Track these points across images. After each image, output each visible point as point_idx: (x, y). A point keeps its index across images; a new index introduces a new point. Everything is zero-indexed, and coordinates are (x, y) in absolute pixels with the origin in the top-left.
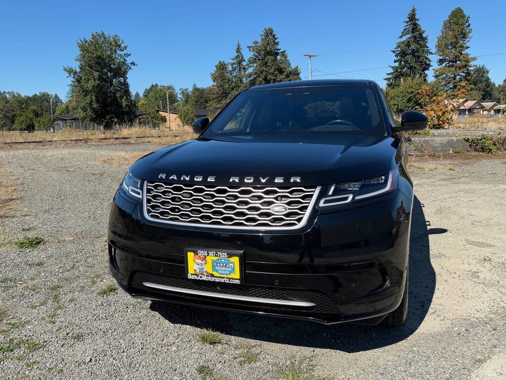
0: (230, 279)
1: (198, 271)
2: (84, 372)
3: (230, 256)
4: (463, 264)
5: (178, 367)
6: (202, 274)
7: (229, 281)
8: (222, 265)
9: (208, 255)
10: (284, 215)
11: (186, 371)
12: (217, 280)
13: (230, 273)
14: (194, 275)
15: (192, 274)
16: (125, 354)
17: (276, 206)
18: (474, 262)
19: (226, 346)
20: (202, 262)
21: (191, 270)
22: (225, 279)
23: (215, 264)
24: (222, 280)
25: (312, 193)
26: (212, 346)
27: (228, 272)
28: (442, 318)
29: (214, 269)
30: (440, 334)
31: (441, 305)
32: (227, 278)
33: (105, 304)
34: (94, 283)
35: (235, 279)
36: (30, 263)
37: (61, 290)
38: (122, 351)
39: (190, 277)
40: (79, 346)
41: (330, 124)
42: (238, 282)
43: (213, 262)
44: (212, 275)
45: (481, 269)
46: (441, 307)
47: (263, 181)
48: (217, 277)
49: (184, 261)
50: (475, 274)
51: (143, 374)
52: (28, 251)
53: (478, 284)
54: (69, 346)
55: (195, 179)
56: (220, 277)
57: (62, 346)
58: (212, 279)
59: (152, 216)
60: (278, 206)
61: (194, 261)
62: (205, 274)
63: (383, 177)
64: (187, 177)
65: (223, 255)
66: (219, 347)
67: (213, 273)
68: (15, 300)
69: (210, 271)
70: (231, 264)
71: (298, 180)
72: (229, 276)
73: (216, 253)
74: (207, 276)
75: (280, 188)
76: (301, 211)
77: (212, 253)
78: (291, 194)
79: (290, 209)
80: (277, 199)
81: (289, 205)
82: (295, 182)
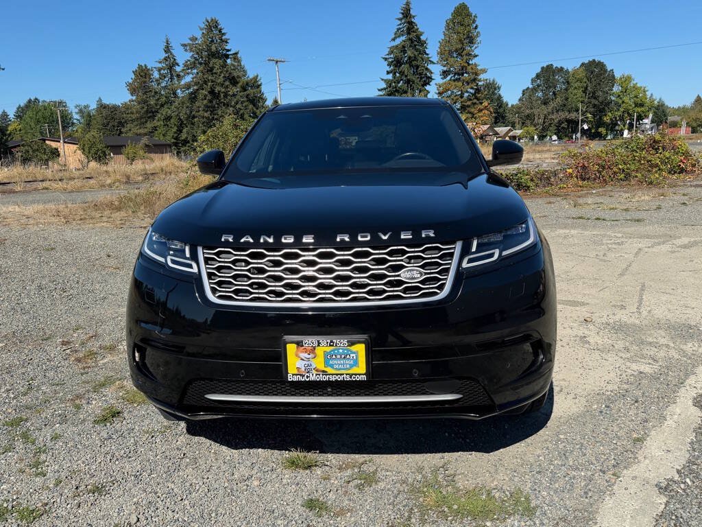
0: (351, 375)
1: (303, 369)
3: (352, 343)
5: (275, 506)
7: (351, 377)
8: (338, 357)
9: (319, 345)
10: (420, 282)
12: (333, 378)
13: (351, 366)
14: (296, 375)
15: (293, 375)
16: (186, 502)
17: (408, 271)
18: (575, 325)
20: (309, 356)
21: (292, 370)
22: (345, 376)
23: (328, 357)
24: (341, 378)
25: (452, 251)
26: (308, 471)
27: (348, 366)
28: (573, 395)
29: (326, 364)
30: (580, 415)
31: (565, 380)
32: (347, 374)
33: (114, 437)
34: (78, 407)
35: (360, 375)
37: (29, 424)
38: (180, 498)
39: (290, 378)
40: (105, 503)
41: (400, 159)
42: (364, 378)
43: (326, 354)
45: (587, 332)
46: (565, 383)
47: (385, 238)
48: (332, 375)
49: (281, 357)
50: (583, 339)
53: (593, 351)
54: (89, 504)
55: (283, 241)
56: (337, 375)
57: (79, 506)
58: (326, 378)
59: (220, 297)
60: (410, 270)
61: (297, 355)
63: (524, 225)
64: (269, 237)
65: (342, 342)
66: (319, 471)
67: (325, 369)
70: (353, 355)
71: (432, 234)
72: (350, 372)
73: (331, 342)
75: (409, 246)
76: (442, 275)
77: (325, 342)
78: (425, 254)
79: (426, 274)
80: (408, 261)
81: (425, 269)
82: (428, 237)
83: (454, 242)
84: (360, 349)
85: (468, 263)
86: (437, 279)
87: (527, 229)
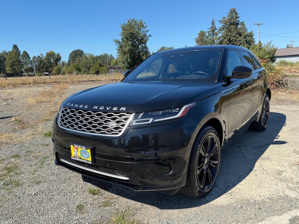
1: (75, 155)
2: (29, 199)
3: (87, 149)
4: (278, 165)
5: (70, 203)
6: (77, 157)
7: (87, 162)
8: (84, 153)
10: (114, 128)
11: (72, 206)
12: (83, 161)
15: (73, 157)
16: (52, 193)
17: (111, 123)
18: (287, 164)
19: (100, 196)
20: (76, 151)
21: (73, 155)
23: (81, 153)
25: (129, 117)
26: (93, 195)
27: (87, 157)
28: (232, 197)
30: (222, 207)
31: (239, 189)
32: (86, 160)
35: (90, 161)
36: (43, 144)
42: (90, 163)
43: (81, 151)
44: (81, 158)
45: (288, 170)
46: (238, 191)
47: (108, 109)
48: (83, 159)
49: (70, 149)
50: (280, 173)
51: (52, 204)
52: (46, 138)
53: (276, 179)
56: (84, 160)
57: (29, 186)
58: (81, 160)
61: (74, 150)
62: (78, 157)
63: (178, 109)
64: (77, 105)
65: (84, 148)
66: (96, 196)
67: (81, 157)
68: (25, 162)
69: (80, 156)
70: (88, 153)
71: (124, 109)
74: (79, 158)
75: (115, 113)
76: (122, 127)
77: (79, 146)
78: (119, 117)
79: (117, 125)
80: (112, 119)
81: (117, 123)
82: (122, 110)
83: (132, 113)
84: (89, 151)
85: (135, 123)
86: (120, 128)
87: (179, 111)
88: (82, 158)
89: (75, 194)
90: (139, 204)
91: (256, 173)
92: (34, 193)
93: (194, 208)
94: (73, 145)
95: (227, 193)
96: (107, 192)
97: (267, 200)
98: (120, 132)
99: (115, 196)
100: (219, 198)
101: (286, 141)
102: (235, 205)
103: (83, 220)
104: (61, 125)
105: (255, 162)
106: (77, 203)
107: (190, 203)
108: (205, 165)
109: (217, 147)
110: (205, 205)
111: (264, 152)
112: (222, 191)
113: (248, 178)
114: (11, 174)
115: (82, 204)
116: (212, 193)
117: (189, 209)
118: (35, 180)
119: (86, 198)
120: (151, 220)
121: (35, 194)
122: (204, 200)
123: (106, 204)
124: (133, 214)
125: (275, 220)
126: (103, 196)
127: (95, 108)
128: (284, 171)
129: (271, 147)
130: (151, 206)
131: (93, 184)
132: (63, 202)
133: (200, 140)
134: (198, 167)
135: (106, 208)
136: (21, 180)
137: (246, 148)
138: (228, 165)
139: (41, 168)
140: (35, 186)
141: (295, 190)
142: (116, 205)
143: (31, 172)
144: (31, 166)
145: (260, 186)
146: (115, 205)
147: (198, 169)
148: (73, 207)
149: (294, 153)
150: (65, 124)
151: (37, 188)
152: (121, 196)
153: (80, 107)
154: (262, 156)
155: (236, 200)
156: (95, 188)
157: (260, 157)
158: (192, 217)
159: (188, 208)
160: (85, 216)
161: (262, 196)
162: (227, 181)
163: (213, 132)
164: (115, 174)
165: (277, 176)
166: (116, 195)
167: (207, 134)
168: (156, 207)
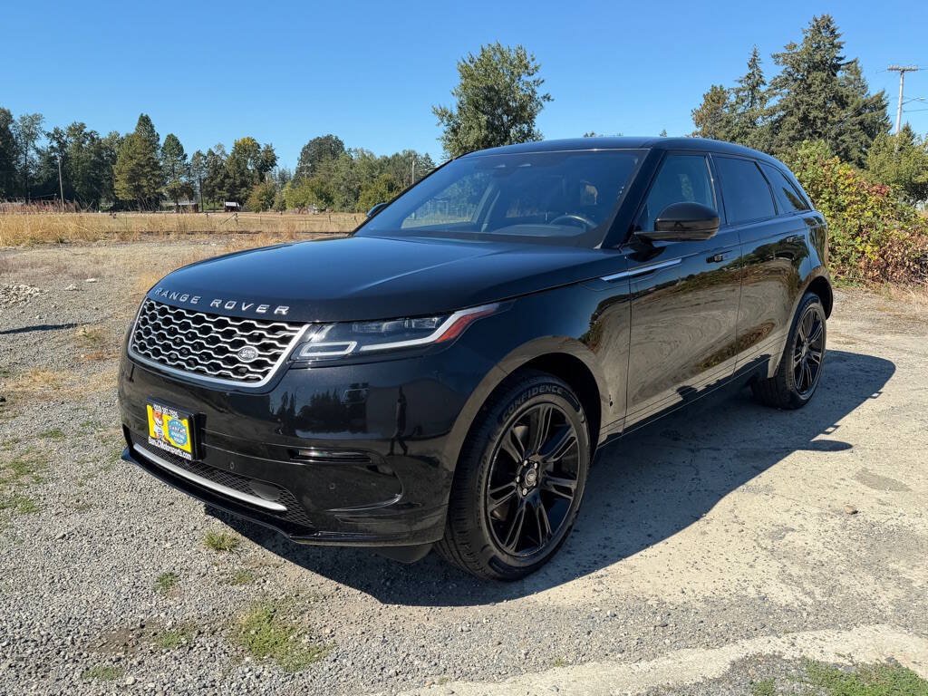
0: (183, 452)
1: (157, 435)
3: (181, 417)
4: (788, 511)
5: (146, 568)
6: (160, 439)
7: (182, 454)
8: (176, 429)
9: (163, 413)
10: (249, 364)
12: (173, 451)
15: (153, 438)
17: (245, 349)
19: (235, 556)
20: (159, 422)
21: (152, 434)
22: (179, 451)
23: (170, 427)
24: (177, 452)
25: (294, 334)
26: (215, 552)
27: (182, 442)
28: (600, 587)
29: (170, 434)
31: (632, 568)
32: (180, 449)
35: (188, 453)
41: (560, 222)
42: (189, 457)
43: (169, 423)
44: (169, 444)
45: (810, 526)
46: (626, 572)
47: (245, 309)
48: (173, 446)
50: (780, 533)
53: (759, 550)
56: (175, 447)
58: (169, 448)
60: (248, 349)
61: (153, 419)
62: (163, 440)
63: (435, 319)
64: (176, 295)
65: (175, 414)
66: (223, 556)
67: (170, 440)
69: (167, 437)
70: (184, 430)
71: (284, 311)
72: (183, 449)
73: (168, 411)
74: (165, 443)
75: (260, 321)
76: (272, 360)
77: (165, 410)
78: (269, 333)
79: (260, 356)
80: (252, 338)
81: (260, 350)
82: (280, 314)
83: (300, 324)
84: (185, 423)
85: (308, 352)
86: (265, 363)
87: (439, 325)
88: (173, 443)
89: (168, 545)
90: (329, 585)
91: (707, 528)
92: (61, 534)
93: (476, 607)
94: (152, 406)
95: (593, 574)
96: (257, 547)
97: (698, 605)
98: (265, 374)
99: (276, 558)
100: (562, 586)
101: (851, 443)
102: (597, 609)
103: (164, 613)
104: (135, 347)
105: (721, 497)
106: (165, 569)
107: (472, 593)
108: (528, 489)
109: (573, 439)
110: (512, 601)
111: (763, 470)
112: (578, 570)
113: (675, 539)
114: (25, 479)
115: (177, 572)
116: (548, 572)
117: (460, 610)
118: (78, 501)
119: (193, 557)
120: (346, 629)
121: (65, 535)
122: (515, 587)
123: (240, 578)
124: (303, 609)
125: (691, 658)
126: (243, 557)
127: (214, 306)
128: (796, 528)
129: (798, 456)
130: (359, 592)
131: (227, 523)
132: (130, 563)
133: (503, 412)
134: (491, 488)
135: (236, 588)
136: (42, 498)
137: (715, 454)
138: (633, 498)
139: (106, 469)
140: (73, 517)
141: (799, 584)
142: (268, 582)
143: (76, 478)
144: (81, 463)
145: (701, 565)
146: (265, 581)
147: (492, 495)
148: (150, 576)
149: (858, 479)
150: (143, 347)
151: (76, 520)
152: (291, 561)
153: (181, 300)
154: (752, 482)
155: (606, 596)
156: (231, 532)
157: (743, 483)
158: (459, 630)
159: (461, 605)
160: (172, 603)
161: (691, 593)
162: (607, 543)
163: (557, 394)
164: (252, 494)
165: (767, 543)
166: (279, 558)
167: (532, 397)
168: (374, 596)
